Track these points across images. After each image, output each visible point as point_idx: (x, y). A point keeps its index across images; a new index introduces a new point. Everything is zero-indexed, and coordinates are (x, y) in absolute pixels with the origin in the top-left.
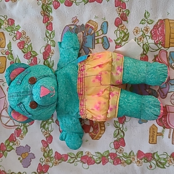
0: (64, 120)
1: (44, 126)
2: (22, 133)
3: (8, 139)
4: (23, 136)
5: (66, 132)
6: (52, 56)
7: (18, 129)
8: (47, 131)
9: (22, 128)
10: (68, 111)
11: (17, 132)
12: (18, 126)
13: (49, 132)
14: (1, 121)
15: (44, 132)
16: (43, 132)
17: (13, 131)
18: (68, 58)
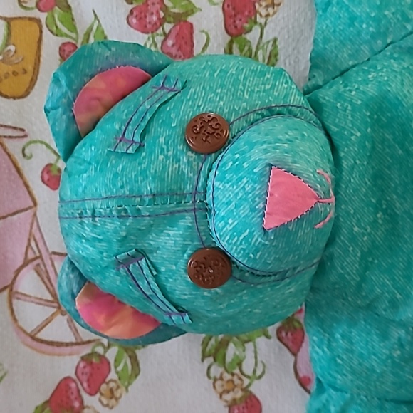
0: (343, 337)
1: (217, 350)
2: (113, 375)
3: (47, 402)
4: (117, 394)
5: (348, 396)
6: (268, 15)
7: (95, 360)
8: (233, 374)
9: (111, 355)
10: (371, 297)
11: (87, 370)
12: (93, 344)
13: (246, 381)
14: (15, 320)
15: (221, 378)
16: (215, 380)
17: (67, 365)
18: (377, 20)
